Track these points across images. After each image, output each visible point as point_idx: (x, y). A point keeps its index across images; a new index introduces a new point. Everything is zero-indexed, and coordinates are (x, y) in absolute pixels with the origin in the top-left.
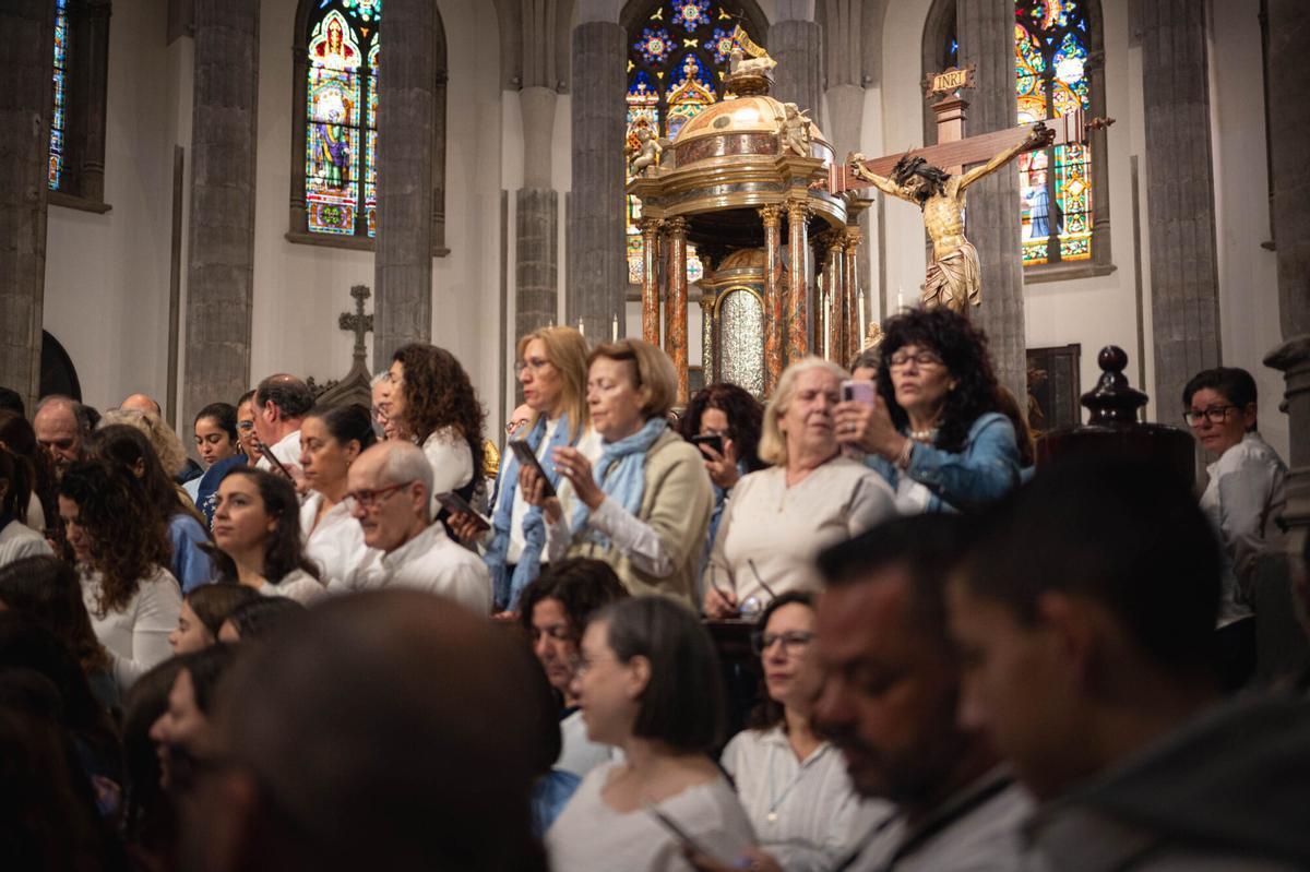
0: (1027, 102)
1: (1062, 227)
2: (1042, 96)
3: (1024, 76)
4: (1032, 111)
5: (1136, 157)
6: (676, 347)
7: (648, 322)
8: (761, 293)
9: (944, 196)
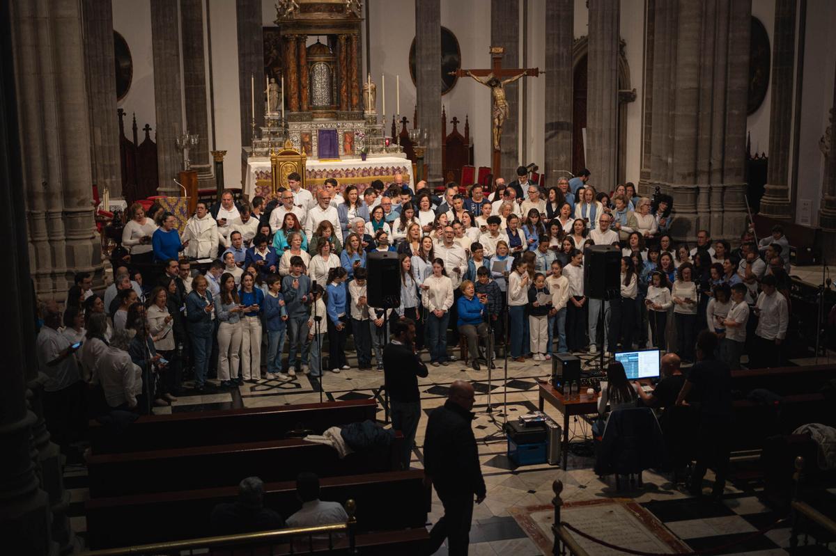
6: (304, 88)
7: (293, 77)
8: (330, 65)
9: (500, 87)
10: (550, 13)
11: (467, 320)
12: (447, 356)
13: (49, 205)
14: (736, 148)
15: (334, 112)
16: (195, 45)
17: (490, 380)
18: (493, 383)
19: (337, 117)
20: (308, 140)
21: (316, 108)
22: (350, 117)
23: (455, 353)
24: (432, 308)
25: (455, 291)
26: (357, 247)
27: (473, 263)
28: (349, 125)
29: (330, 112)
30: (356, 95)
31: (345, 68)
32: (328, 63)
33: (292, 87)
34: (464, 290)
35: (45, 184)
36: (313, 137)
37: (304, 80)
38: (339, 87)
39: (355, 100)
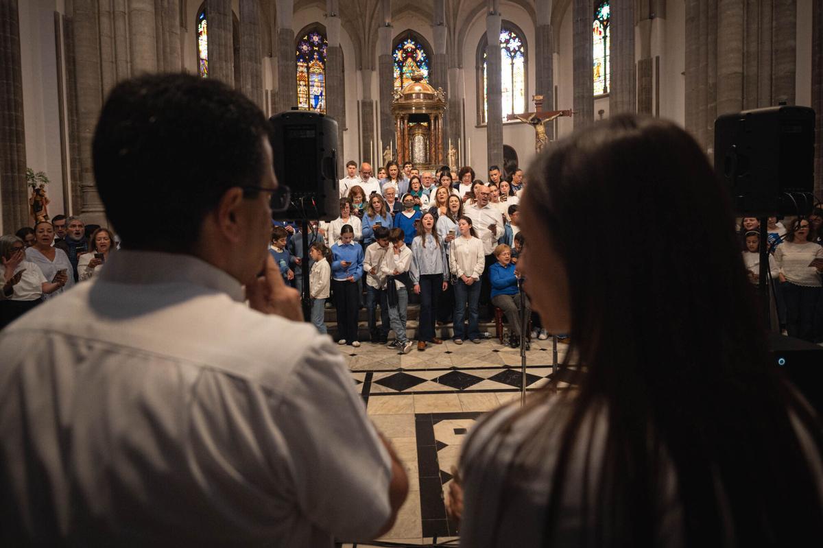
6: (406, 150)
7: (399, 143)
9: (541, 124)
10: (577, 94)
11: (501, 288)
12: (479, 332)
17: (524, 367)
18: (528, 371)
23: (489, 329)
24: (460, 273)
25: (487, 257)
26: (379, 209)
27: (510, 227)
30: (442, 154)
31: (434, 137)
32: (424, 135)
34: (498, 255)
37: (406, 144)
38: (430, 149)
39: (440, 158)
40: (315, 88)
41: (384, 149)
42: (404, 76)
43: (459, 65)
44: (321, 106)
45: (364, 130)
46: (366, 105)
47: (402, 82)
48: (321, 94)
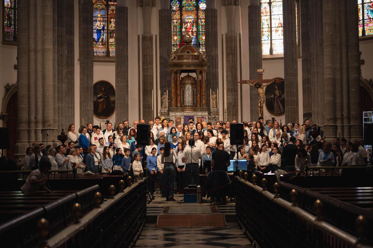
0: (191, 13)
1: (200, 48)
2: (195, 12)
3: (191, 6)
4: (193, 16)
5: (223, 34)
6: (178, 96)
7: (173, 90)
8: (193, 85)
9: (261, 88)
13: (36, 127)
14: (354, 107)
15: (194, 108)
16: (148, 89)
19: (195, 110)
20: (179, 121)
21: (186, 106)
22: (202, 110)
28: (200, 114)
29: (192, 108)
30: (205, 99)
31: (199, 86)
32: (192, 84)
33: (172, 95)
35: (35, 118)
36: (182, 119)
37: (178, 92)
38: (197, 96)
39: (204, 102)
40: (98, 23)
41: (162, 95)
42: (184, 9)
43: (235, 2)
44: (102, 40)
45: (143, 63)
46: (146, 40)
47: (181, 15)
48: (103, 27)
